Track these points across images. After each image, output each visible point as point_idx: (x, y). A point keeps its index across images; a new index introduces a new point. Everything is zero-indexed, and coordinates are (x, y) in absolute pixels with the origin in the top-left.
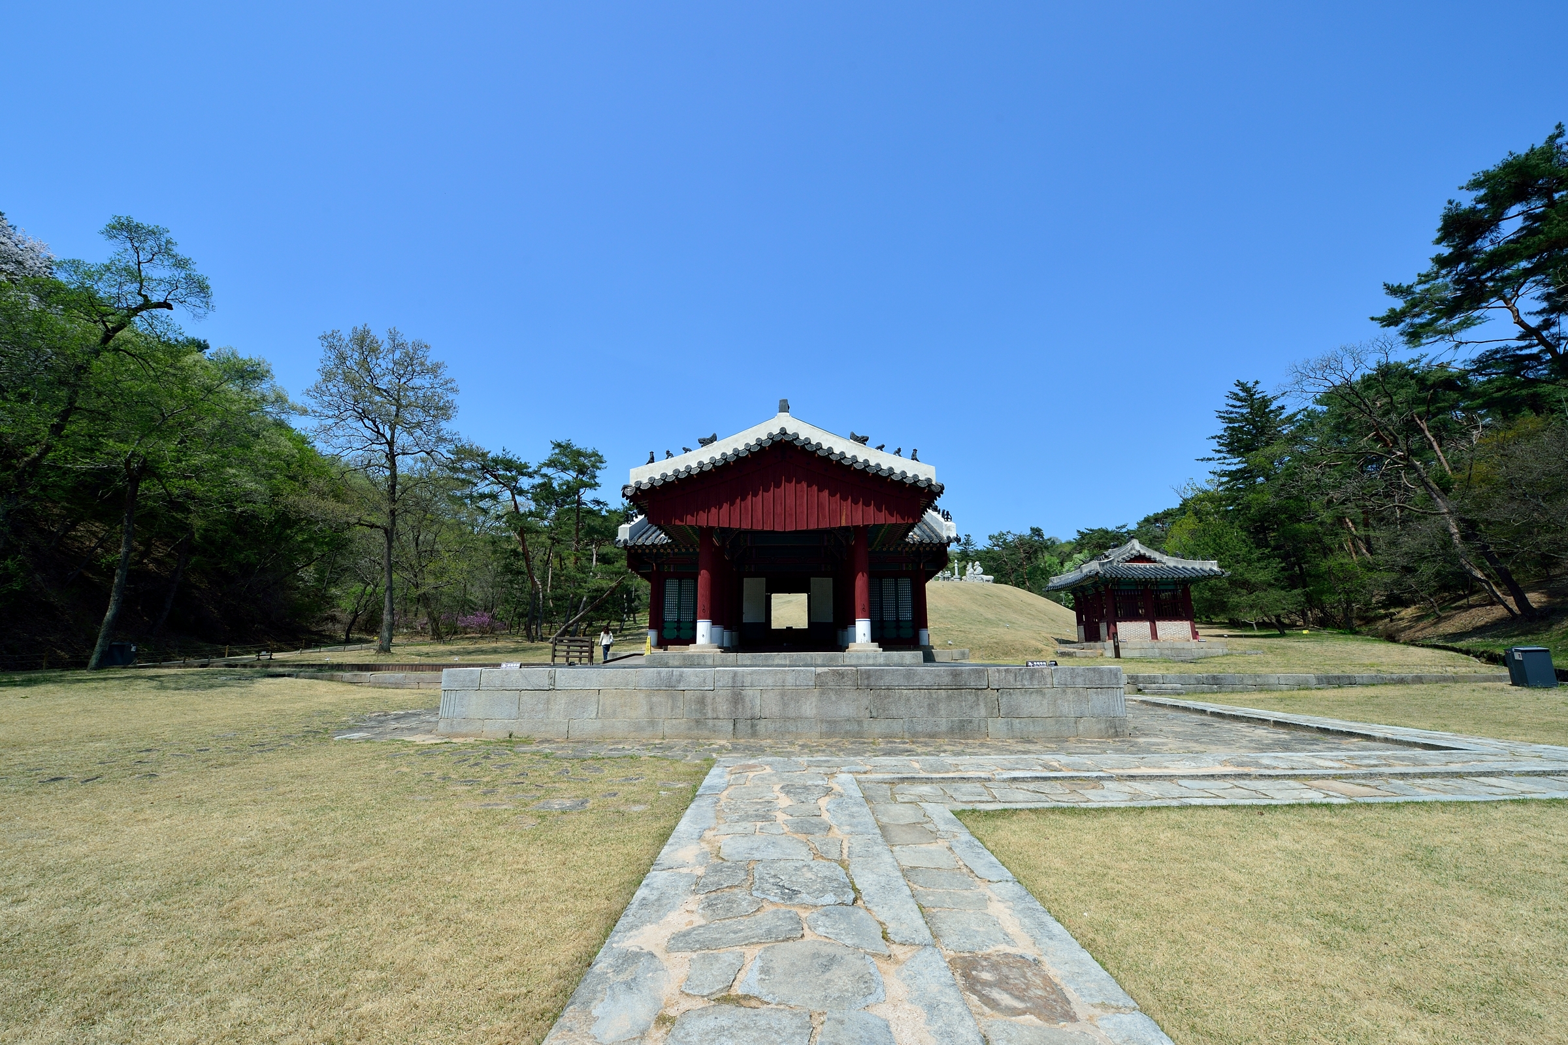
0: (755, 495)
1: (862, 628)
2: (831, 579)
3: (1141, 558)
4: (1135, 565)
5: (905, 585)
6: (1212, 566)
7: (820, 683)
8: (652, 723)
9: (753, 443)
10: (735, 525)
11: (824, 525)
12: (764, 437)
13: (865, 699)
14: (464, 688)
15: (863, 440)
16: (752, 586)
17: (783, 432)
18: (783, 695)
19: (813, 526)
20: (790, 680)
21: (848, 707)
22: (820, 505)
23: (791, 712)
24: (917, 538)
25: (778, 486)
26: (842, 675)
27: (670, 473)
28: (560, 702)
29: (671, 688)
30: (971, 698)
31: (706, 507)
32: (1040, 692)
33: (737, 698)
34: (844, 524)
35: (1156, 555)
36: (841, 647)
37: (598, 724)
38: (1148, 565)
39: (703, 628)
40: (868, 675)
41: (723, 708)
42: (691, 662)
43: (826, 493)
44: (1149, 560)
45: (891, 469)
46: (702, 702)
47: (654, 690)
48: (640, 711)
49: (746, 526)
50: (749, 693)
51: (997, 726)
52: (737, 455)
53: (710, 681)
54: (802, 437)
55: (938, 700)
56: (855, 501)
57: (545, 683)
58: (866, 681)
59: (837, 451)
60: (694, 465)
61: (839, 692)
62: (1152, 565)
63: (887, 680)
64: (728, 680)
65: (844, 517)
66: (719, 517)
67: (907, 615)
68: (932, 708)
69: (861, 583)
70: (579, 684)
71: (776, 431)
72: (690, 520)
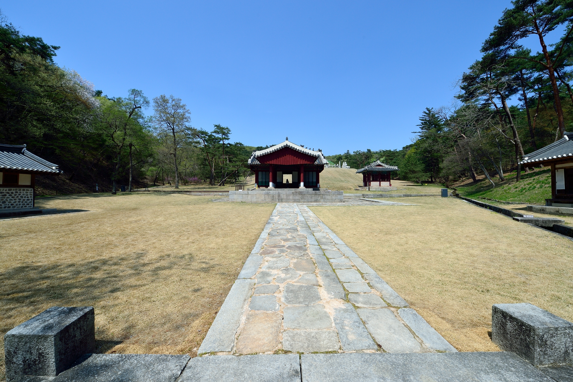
0: (281, 157)
1: (302, 184)
2: (297, 172)
3: (379, 165)
4: (377, 167)
5: (315, 174)
6: (396, 168)
7: (293, 193)
8: (265, 200)
9: (281, 147)
10: (277, 164)
11: (295, 164)
12: (283, 146)
13: (300, 196)
14: (233, 194)
15: (303, 146)
16: (279, 173)
17: (287, 145)
18: (287, 195)
19: (292, 164)
20: (288, 193)
21: (297, 197)
22: (294, 160)
23: (288, 198)
24: (317, 163)
25: (286, 156)
26: (297, 192)
27: (264, 153)
28: (250, 196)
29: (268, 194)
30: (318, 196)
31: (271, 160)
32: (329, 195)
33: (279, 196)
34: (299, 164)
35: (383, 165)
36: (298, 187)
37: (256, 200)
38: (381, 167)
39: (271, 184)
40: (301, 192)
41: (277, 197)
42: (269, 190)
43: (295, 157)
44: (381, 166)
45: (308, 153)
46: (273, 196)
47: (265, 194)
48: (263, 198)
49: (279, 164)
50: (281, 195)
51: (322, 200)
52: (278, 150)
53: (274, 193)
54: (291, 146)
55: (312, 196)
56: (301, 159)
57: (247, 193)
58: (301, 193)
59: (297, 149)
60: (269, 151)
61: (296, 195)
62: (382, 167)
63: (304, 193)
64: (277, 193)
65: (299, 162)
66: (274, 162)
67: (315, 180)
68: (311, 198)
69: (302, 175)
70: (252, 193)
71: (285, 145)
72: (268, 163)
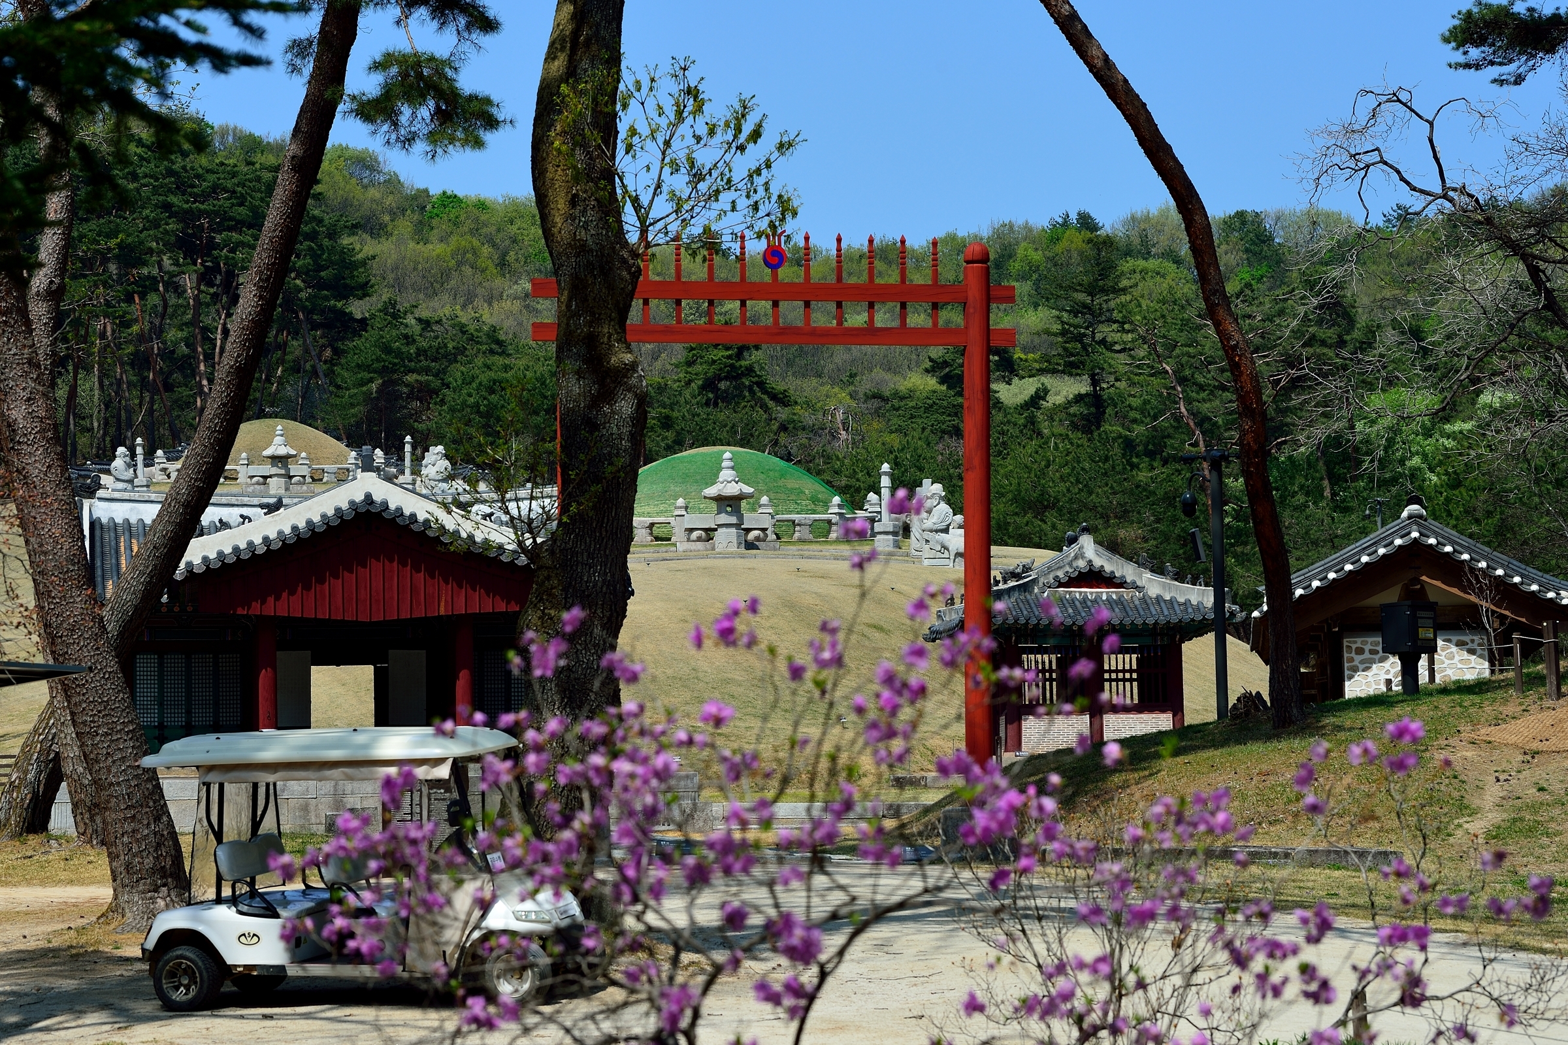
0: (334, 576)
2: (423, 654)
9: (331, 512)
10: (309, 614)
11: (420, 613)
12: (345, 506)
16: (287, 663)
17: (368, 497)
19: (405, 615)
22: (414, 590)
25: (362, 565)
27: (228, 550)
31: (273, 592)
34: (442, 612)
35: (1126, 570)
38: (1104, 593)
43: (421, 574)
52: (313, 530)
54: (392, 506)
56: (457, 584)
59: (434, 524)
60: (258, 540)
65: (442, 604)
66: (289, 604)
69: (463, 678)
71: (359, 497)
